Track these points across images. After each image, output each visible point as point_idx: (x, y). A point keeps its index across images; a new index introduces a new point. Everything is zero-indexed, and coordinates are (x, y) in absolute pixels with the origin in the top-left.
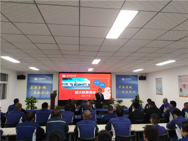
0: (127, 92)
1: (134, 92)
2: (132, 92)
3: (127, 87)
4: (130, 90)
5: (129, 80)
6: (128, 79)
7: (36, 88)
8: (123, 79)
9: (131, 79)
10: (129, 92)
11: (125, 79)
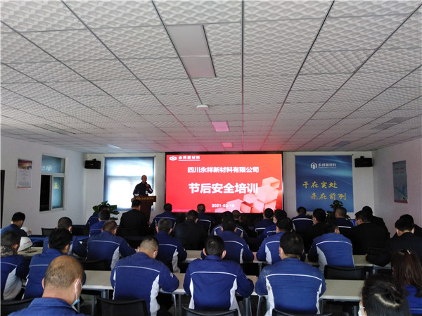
0: (323, 196)
1: (341, 196)
3: (324, 185)
4: (332, 192)
5: (330, 168)
6: (327, 165)
8: (314, 166)
9: (334, 165)
10: (328, 196)
11: (320, 165)
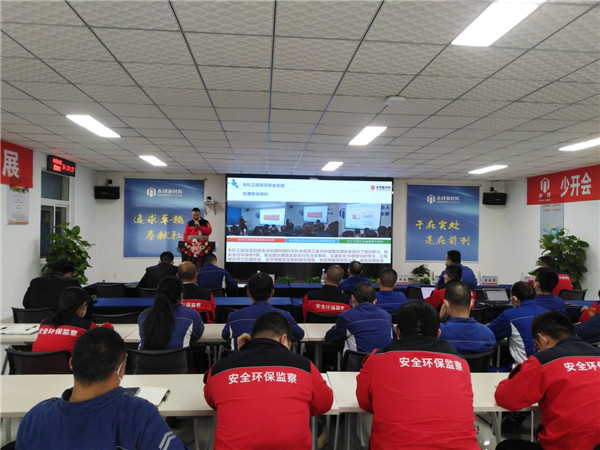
0: (441, 240)
1: (464, 240)
2: (459, 241)
3: (442, 225)
4: (452, 235)
5: (451, 203)
6: (448, 198)
7: (152, 220)
8: (431, 200)
9: (457, 198)
10: (447, 241)
11: (438, 198)
